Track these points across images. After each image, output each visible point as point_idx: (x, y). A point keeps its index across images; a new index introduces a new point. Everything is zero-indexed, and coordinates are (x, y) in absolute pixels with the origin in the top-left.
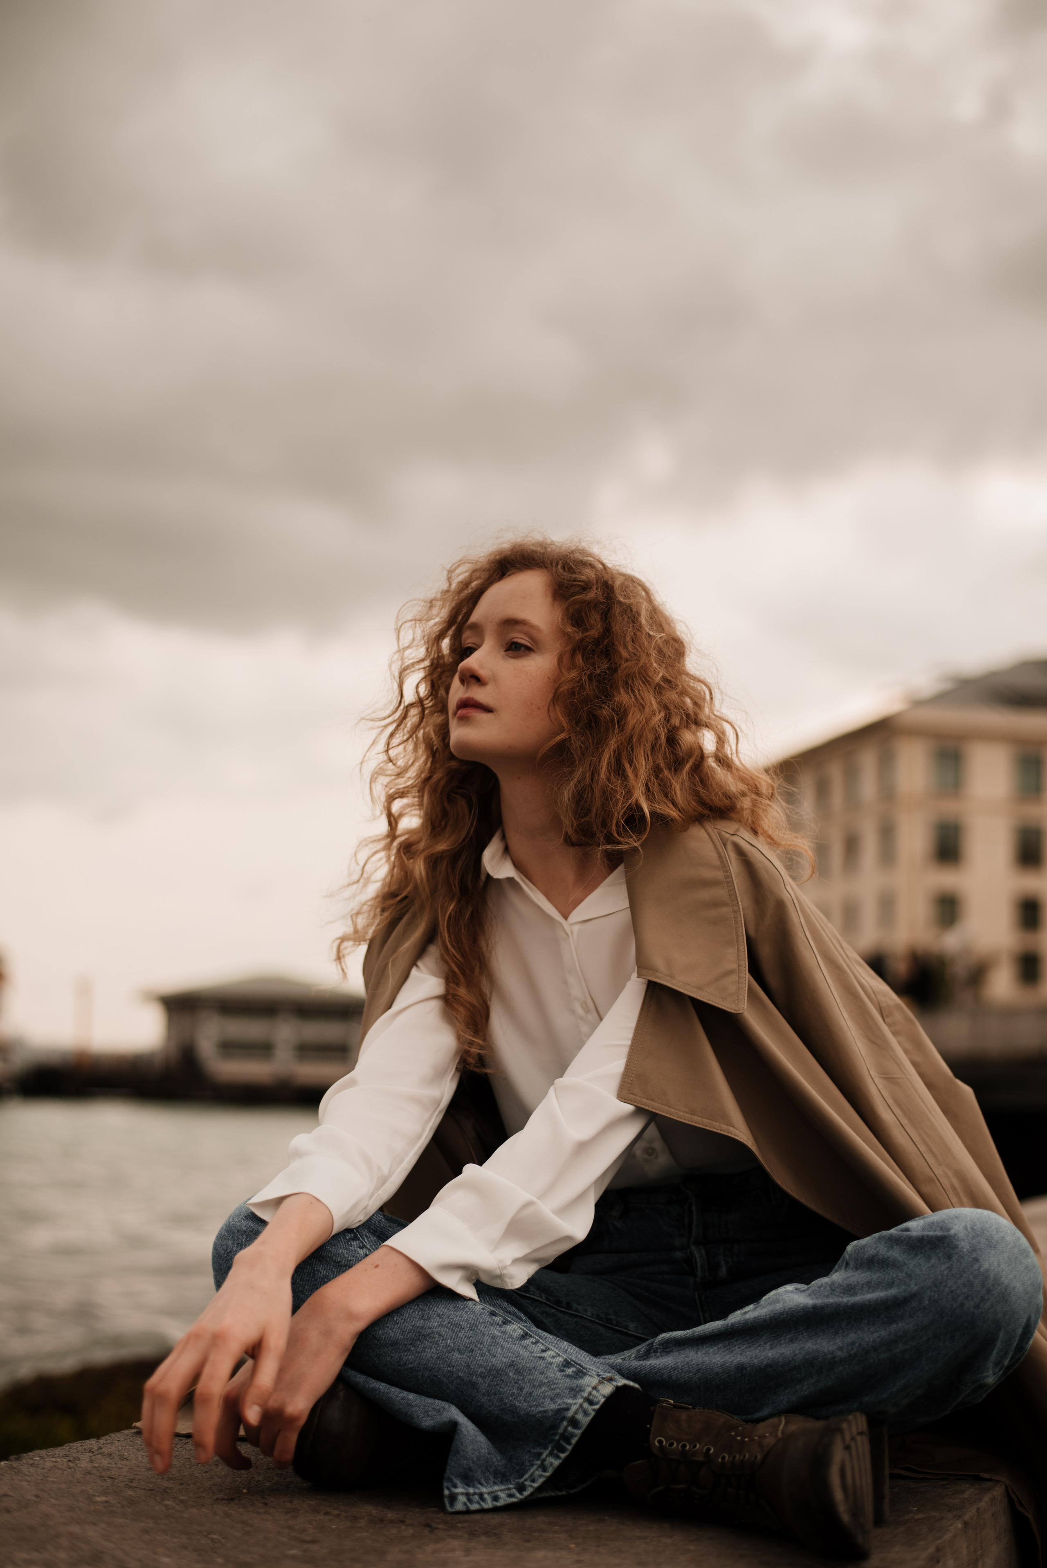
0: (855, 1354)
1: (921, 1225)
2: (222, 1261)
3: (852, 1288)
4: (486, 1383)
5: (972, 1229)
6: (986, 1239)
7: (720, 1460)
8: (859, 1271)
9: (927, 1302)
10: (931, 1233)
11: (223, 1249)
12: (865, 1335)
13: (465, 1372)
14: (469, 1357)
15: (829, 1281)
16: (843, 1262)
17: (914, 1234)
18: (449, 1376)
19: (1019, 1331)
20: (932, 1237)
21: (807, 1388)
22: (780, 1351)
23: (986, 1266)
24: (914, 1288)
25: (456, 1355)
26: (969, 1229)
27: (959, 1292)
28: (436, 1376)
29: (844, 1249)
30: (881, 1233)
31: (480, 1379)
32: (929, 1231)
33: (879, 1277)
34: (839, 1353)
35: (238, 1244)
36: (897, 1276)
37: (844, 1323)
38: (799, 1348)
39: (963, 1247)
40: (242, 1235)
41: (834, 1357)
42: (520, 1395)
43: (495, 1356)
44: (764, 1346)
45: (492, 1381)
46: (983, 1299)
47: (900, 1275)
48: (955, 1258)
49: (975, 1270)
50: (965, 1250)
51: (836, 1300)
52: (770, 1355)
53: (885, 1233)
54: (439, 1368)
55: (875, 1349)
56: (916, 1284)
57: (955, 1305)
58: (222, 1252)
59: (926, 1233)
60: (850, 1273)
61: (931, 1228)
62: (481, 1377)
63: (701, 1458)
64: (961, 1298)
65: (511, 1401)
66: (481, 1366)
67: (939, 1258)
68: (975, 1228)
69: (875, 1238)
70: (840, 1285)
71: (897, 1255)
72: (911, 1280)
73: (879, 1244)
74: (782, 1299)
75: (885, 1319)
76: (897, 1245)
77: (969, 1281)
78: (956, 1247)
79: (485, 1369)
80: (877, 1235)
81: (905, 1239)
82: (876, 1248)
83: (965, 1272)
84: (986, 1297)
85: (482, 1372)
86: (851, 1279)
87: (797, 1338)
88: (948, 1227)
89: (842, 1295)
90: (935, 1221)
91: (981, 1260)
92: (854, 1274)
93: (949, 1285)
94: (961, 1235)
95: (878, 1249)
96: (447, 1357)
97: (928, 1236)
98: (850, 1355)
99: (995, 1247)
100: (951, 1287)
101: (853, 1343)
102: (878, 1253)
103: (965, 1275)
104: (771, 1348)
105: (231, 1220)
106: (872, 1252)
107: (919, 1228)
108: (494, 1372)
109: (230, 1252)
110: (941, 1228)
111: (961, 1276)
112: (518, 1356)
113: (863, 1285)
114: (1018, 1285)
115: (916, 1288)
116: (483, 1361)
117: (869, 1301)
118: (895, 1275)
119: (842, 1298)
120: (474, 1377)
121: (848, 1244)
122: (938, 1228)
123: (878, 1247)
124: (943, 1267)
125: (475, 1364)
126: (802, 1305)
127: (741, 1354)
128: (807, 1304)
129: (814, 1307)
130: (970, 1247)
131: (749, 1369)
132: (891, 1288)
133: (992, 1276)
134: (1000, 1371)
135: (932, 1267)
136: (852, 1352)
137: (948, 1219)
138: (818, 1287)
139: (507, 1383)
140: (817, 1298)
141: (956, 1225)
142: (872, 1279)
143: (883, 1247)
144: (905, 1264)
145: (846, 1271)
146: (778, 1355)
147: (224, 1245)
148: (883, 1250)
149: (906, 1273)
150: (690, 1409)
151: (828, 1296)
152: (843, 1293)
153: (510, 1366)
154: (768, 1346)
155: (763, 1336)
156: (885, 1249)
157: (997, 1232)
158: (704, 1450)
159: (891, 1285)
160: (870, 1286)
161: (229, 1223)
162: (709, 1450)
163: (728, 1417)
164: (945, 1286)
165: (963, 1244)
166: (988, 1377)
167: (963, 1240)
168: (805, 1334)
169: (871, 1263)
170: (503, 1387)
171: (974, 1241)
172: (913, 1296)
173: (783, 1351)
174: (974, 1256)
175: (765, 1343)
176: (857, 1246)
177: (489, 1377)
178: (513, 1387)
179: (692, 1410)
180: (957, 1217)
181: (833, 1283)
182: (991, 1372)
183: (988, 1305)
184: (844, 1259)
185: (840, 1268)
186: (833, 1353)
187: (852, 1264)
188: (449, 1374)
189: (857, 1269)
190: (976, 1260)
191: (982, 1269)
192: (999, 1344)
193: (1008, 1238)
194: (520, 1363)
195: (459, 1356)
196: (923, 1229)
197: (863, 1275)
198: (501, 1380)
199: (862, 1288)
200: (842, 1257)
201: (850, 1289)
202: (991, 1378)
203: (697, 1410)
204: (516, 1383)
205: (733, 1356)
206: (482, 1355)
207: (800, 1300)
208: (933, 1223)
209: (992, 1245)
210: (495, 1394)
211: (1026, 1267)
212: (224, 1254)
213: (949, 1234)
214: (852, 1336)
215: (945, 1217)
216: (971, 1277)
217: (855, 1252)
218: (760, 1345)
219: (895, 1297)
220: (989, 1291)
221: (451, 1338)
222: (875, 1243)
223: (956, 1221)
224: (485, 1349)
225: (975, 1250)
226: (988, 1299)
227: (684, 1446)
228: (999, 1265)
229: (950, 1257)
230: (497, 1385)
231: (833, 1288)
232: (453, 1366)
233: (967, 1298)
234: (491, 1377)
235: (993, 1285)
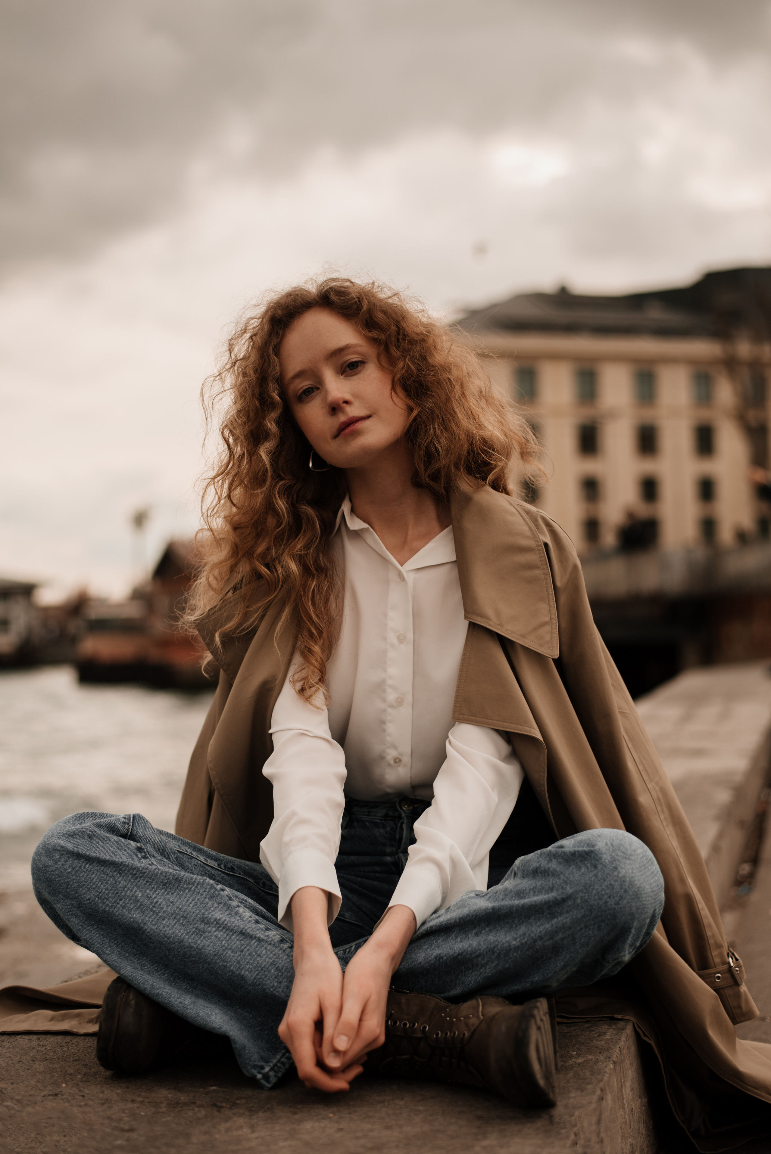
0: (526, 943)
1: (572, 843)
2: (41, 873)
3: (521, 892)
4: (252, 976)
5: (612, 845)
6: (623, 852)
7: (435, 1036)
8: (526, 880)
9: (580, 901)
10: (581, 849)
11: (41, 864)
12: (533, 928)
13: (236, 967)
14: (240, 956)
15: (503, 888)
16: (511, 873)
17: (567, 850)
18: (223, 969)
19: (648, 921)
20: (582, 852)
21: (489, 970)
22: (468, 943)
23: (623, 872)
24: (569, 891)
25: (230, 953)
26: (609, 845)
27: (603, 893)
28: (213, 968)
29: (514, 862)
30: (542, 850)
31: (247, 973)
32: (578, 847)
33: (542, 883)
34: (514, 942)
35: (53, 860)
36: (556, 883)
37: (516, 920)
38: (483, 940)
39: (605, 859)
40: (57, 853)
41: (510, 946)
42: (279, 987)
43: (260, 956)
44: (455, 940)
45: (257, 975)
46: (621, 897)
47: (558, 881)
48: (599, 867)
49: (615, 876)
50: (607, 861)
51: (510, 902)
52: (461, 946)
53: (544, 850)
54: (216, 963)
55: (541, 938)
56: (571, 888)
57: (601, 903)
58: (41, 866)
59: (576, 849)
60: (518, 881)
61: (580, 844)
62: (249, 971)
63: (419, 1035)
64: (605, 897)
65: (272, 991)
66: (249, 963)
67: (588, 868)
68: (614, 844)
69: (537, 854)
70: (511, 891)
71: (555, 867)
72: (567, 885)
73: (541, 859)
74: (468, 904)
75: (548, 916)
76: (555, 858)
77: (611, 884)
78: (600, 859)
79: (252, 966)
80: (539, 852)
81: (561, 854)
82: (538, 862)
83: (607, 878)
84: (624, 896)
85: (249, 968)
86: (520, 885)
87: (481, 933)
88: (593, 844)
89: (514, 898)
90: (583, 840)
91: (619, 868)
92: (522, 881)
93: (595, 888)
94: (604, 850)
95: (540, 862)
96: (222, 954)
97: (578, 851)
98: (522, 944)
99: (629, 858)
100: (598, 889)
101: (525, 934)
102: (540, 865)
103: (607, 880)
104: (461, 941)
105: (46, 840)
106: (535, 865)
107: (571, 845)
108: (259, 969)
109: (47, 866)
110: (588, 845)
111: (605, 881)
112: (278, 958)
113: (530, 890)
114: (647, 886)
115: (571, 891)
116: (251, 960)
117: (535, 902)
118: (554, 882)
119: (514, 900)
120: (243, 971)
121: (516, 859)
122: (586, 845)
123: (540, 861)
124: (591, 874)
125: (244, 962)
126: (484, 907)
127: (439, 948)
128: (488, 907)
129: (493, 909)
130: (611, 859)
131: (445, 958)
132: (552, 892)
133: (628, 880)
134: (633, 951)
135: (583, 874)
136: (524, 941)
137: (592, 838)
138: (494, 893)
139: (269, 977)
140: (494, 902)
141: (599, 842)
142: (537, 885)
143: (544, 861)
144: (562, 873)
145: (514, 879)
146: (467, 946)
147: (42, 860)
148: (544, 864)
149: (563, 880)
150: (407, 993)
151: (503, 899)
152: (515, 897)
153: (272, 964)
154: (459, 939)
155: (454, 931)
156: (546, 862)
157: (630, 846)
158: (421, 1029)
159: (551, 889)
160: (535, 891)
161: (45, 842)
162: (425, 1027)
163: (437, 1000)
164: (593, 888)
165: (604, 856)
166: (625, 956)
167: (605, 853)
168: (487, 929)
169: (536, 873)
170: (266, 980)
171: (613, 854)
172: (569, 897)
173: (471, 943)
174: (614, 865)
175: (456, 937)
176: (523, 861)
177: (255, 972)
178: (274, 980)
179: (409, 994)
180: (599, 836)
181: (506, 889)
182: (627, 952)
183: (625, 902)
184: (512, 870)
185: (509, 877)
186: (509, 942)
187: (519, 874)
188: (223, 968)
189: (524, 878)
190: (616, 868)
191: (620, 875)
192: (633, 931)
193: (639, 851)
194: (280, 963)
195: (232, 954)
196: (574, 846)
197: (529, 882)
198: (264, 975)
199: (529, 892)
200: (511, 869)
201: (520, 894)
202: (627, 956)
203: (413, 994)
204: (276, 978)
205: (433, 949)
206: (250, 955)
207: (481, 904)
208: (581, 841)
209: (627, 857)
210: (259, 985)
211: (652, 873)
212: (43, 868)
213: (594, 850)
214: (523, 929)
215: (590, 836)
216: (612, 881)
217: (522, 866)
218: (452, 939)
219: (555, 898)
220: (626, 891)
221: (226, 940)
222: (538, 858)
223: (599, 839)
224: (252, 950)
225: (614, 861)
226: (625, 898)
227: (405, 1024)
228: (633, 872)
229: (595, 867)
230: (261, 978)
231: (506, 893)
232: (227, 962)
233: (609, 897)
234: (257, 972)
235: (629, 887)
